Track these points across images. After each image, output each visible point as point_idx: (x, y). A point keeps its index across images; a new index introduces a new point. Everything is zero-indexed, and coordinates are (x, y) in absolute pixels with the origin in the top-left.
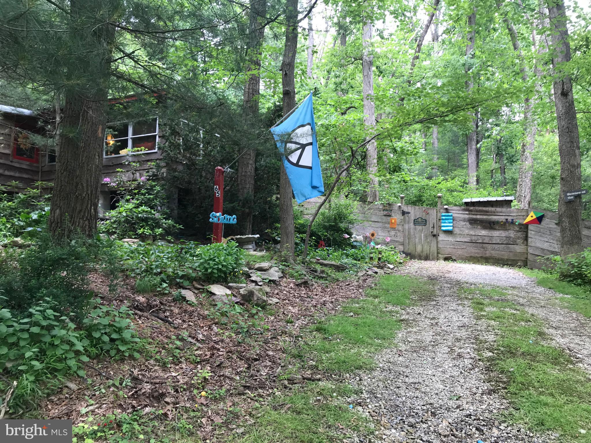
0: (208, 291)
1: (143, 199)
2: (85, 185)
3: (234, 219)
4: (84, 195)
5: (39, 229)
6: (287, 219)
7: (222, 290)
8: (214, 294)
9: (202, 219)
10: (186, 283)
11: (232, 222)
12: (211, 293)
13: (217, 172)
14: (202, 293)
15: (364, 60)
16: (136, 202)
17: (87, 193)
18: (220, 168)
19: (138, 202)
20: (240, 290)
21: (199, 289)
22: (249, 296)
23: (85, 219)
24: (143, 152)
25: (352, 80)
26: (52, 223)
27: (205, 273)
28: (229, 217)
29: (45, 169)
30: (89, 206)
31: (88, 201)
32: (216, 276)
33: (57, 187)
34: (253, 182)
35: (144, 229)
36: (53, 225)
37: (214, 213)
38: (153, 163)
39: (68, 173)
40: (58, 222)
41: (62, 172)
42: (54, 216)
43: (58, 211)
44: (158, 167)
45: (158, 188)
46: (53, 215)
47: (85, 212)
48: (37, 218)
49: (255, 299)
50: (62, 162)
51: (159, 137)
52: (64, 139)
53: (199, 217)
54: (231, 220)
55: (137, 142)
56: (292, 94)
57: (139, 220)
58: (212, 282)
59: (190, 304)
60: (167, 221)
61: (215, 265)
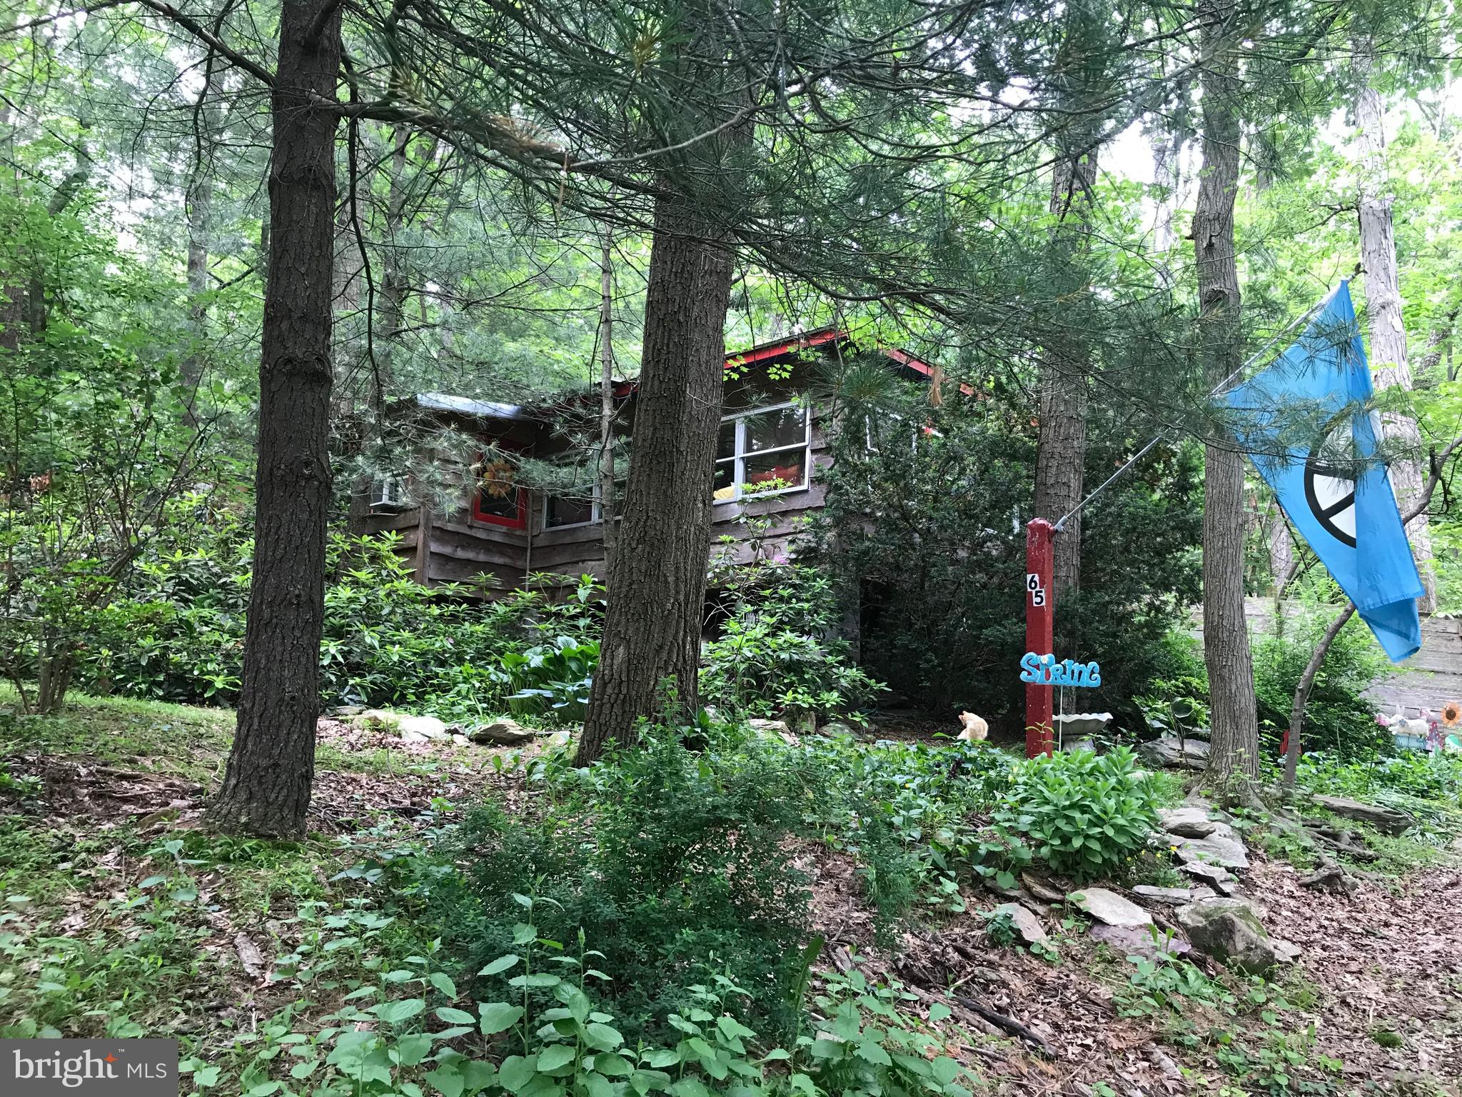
0: (1078, 912)
1: (784, 613)
2: (671, 579)
3: (1093, 672)
4: (669, 606)
5: (548, 694)
6: (1231, 672)
7: (1120, 910)
8: (1098, 922)
9: (939, 665)
10: (1006, 881)
11: (1086, 682)
12: (1089, 916)
13: (1033, 535)
14: (1062, 915)
15: (1363, 208)
16: (768, 619)
17: (676, 600)
18: (1041, 522)
19: (774, 620)
20: (1178, 910)
21: (1047, 902)
22: (1216, 935)
23: (670, 670)
24: (780, 491)
25: (1299, 274)
26: (605, 685)
27: (1062, 849)
28: (1077, 667)
29: (541, 542)
30: (682, 633)
31: (678, 623)
32: (1099, 860)
33: (620, 587)
34: (1076, 561)
35: (795, 692)
36: (609, 690)
37: (1032, 654)
38: (806, 519)
39: (648, 549)
40: (622, 682)
41: (634, 545)
42: (612, 666)
43: (621, 649)
44: (817, 526)
45: (821, 583)
46: (608, 661)
47: (670, 651)
48: (540, 665)
49: (1241, 946)
50: (634, 520)
51: (813, 452)
52: (638, 459)
53: (930, 661)
54: (1085, 675)
55: (756, 468)
56: (1232, 300)
57: (779, 667)
58: (1079, 879)
59: (1037, 956)
60: (849, 672)
61: (1092, 824)
